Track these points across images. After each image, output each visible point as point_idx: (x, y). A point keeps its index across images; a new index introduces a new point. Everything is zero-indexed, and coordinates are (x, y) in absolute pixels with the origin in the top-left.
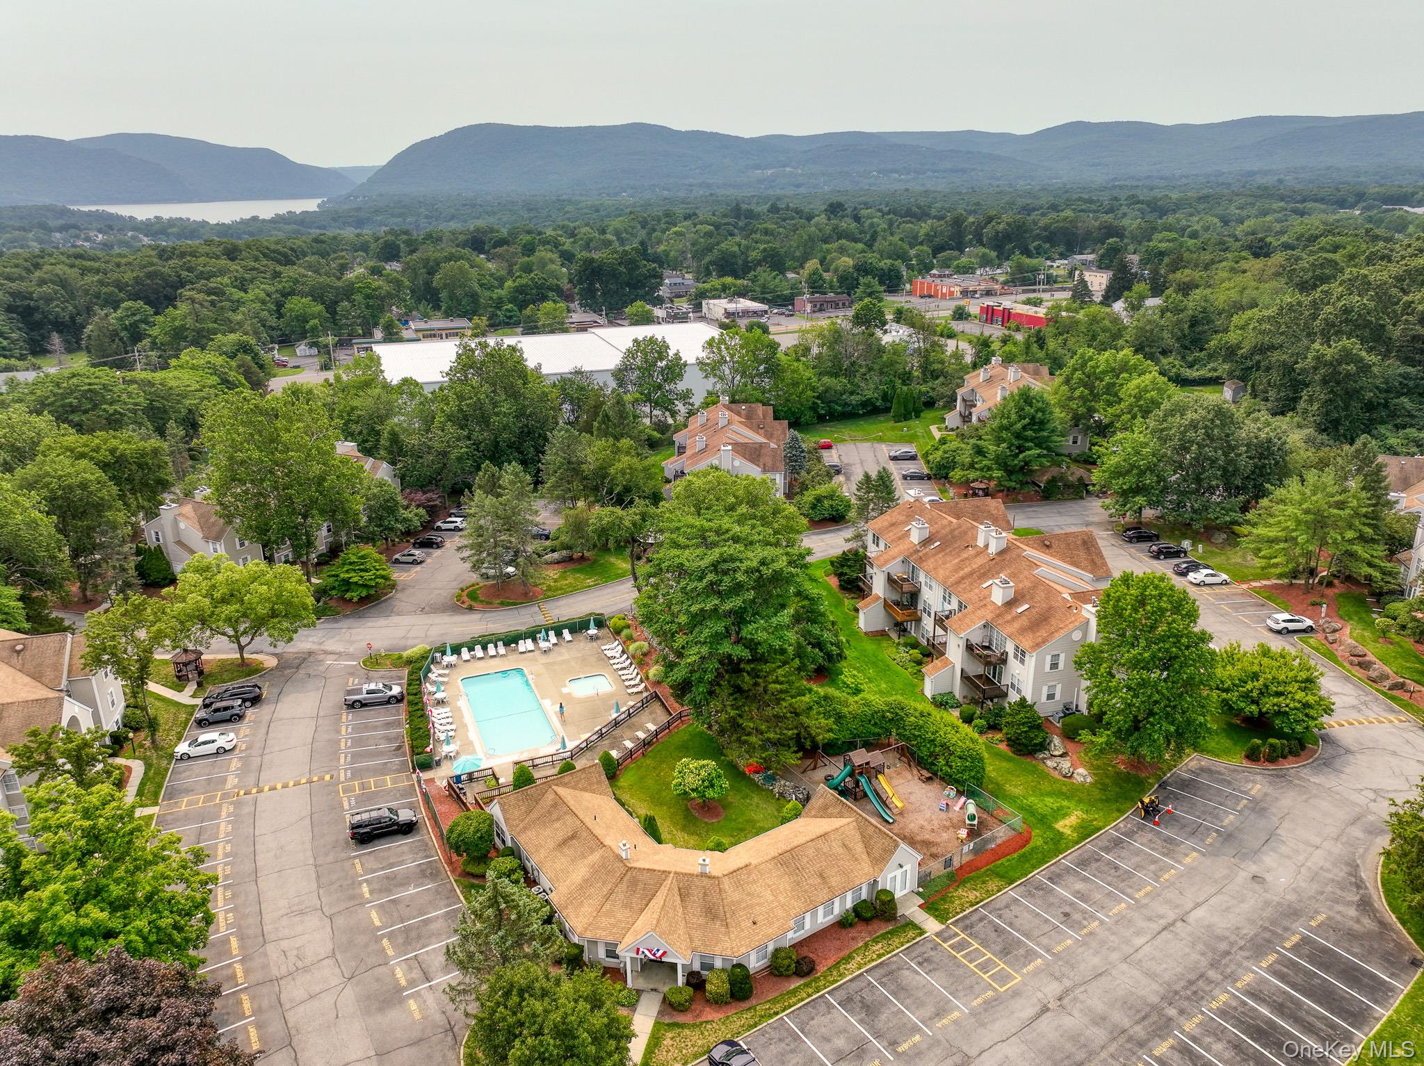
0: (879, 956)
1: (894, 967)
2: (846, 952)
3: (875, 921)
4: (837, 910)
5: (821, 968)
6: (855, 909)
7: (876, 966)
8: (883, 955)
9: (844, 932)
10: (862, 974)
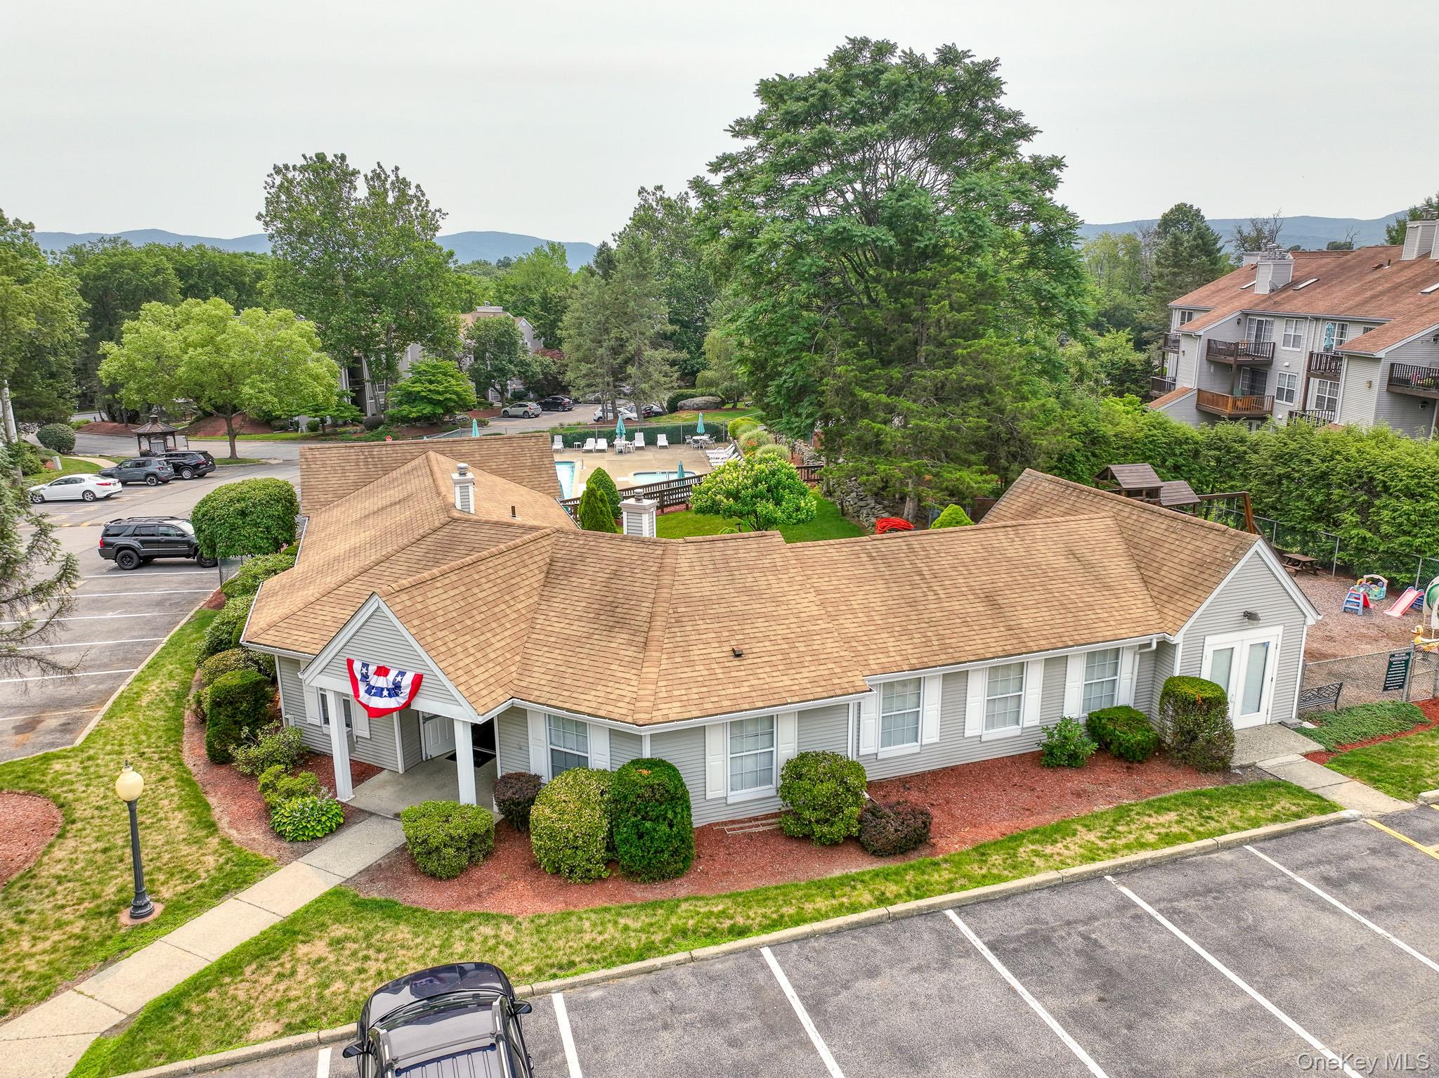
0: (1167, 839)
1: (1224, 876)
2: (1051, 819)
3: (1156, 765)
4: (1032, 714)
5: (951, 843)
6: (1095, 725)
7: (1157, 864)
8: (1183, 838)
9: (1050, 777)
10: (1097, 876)
